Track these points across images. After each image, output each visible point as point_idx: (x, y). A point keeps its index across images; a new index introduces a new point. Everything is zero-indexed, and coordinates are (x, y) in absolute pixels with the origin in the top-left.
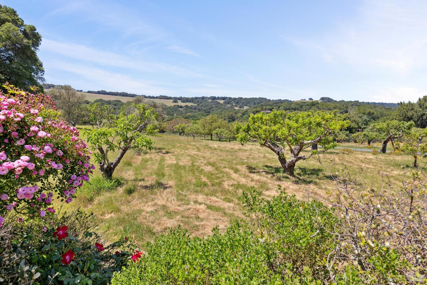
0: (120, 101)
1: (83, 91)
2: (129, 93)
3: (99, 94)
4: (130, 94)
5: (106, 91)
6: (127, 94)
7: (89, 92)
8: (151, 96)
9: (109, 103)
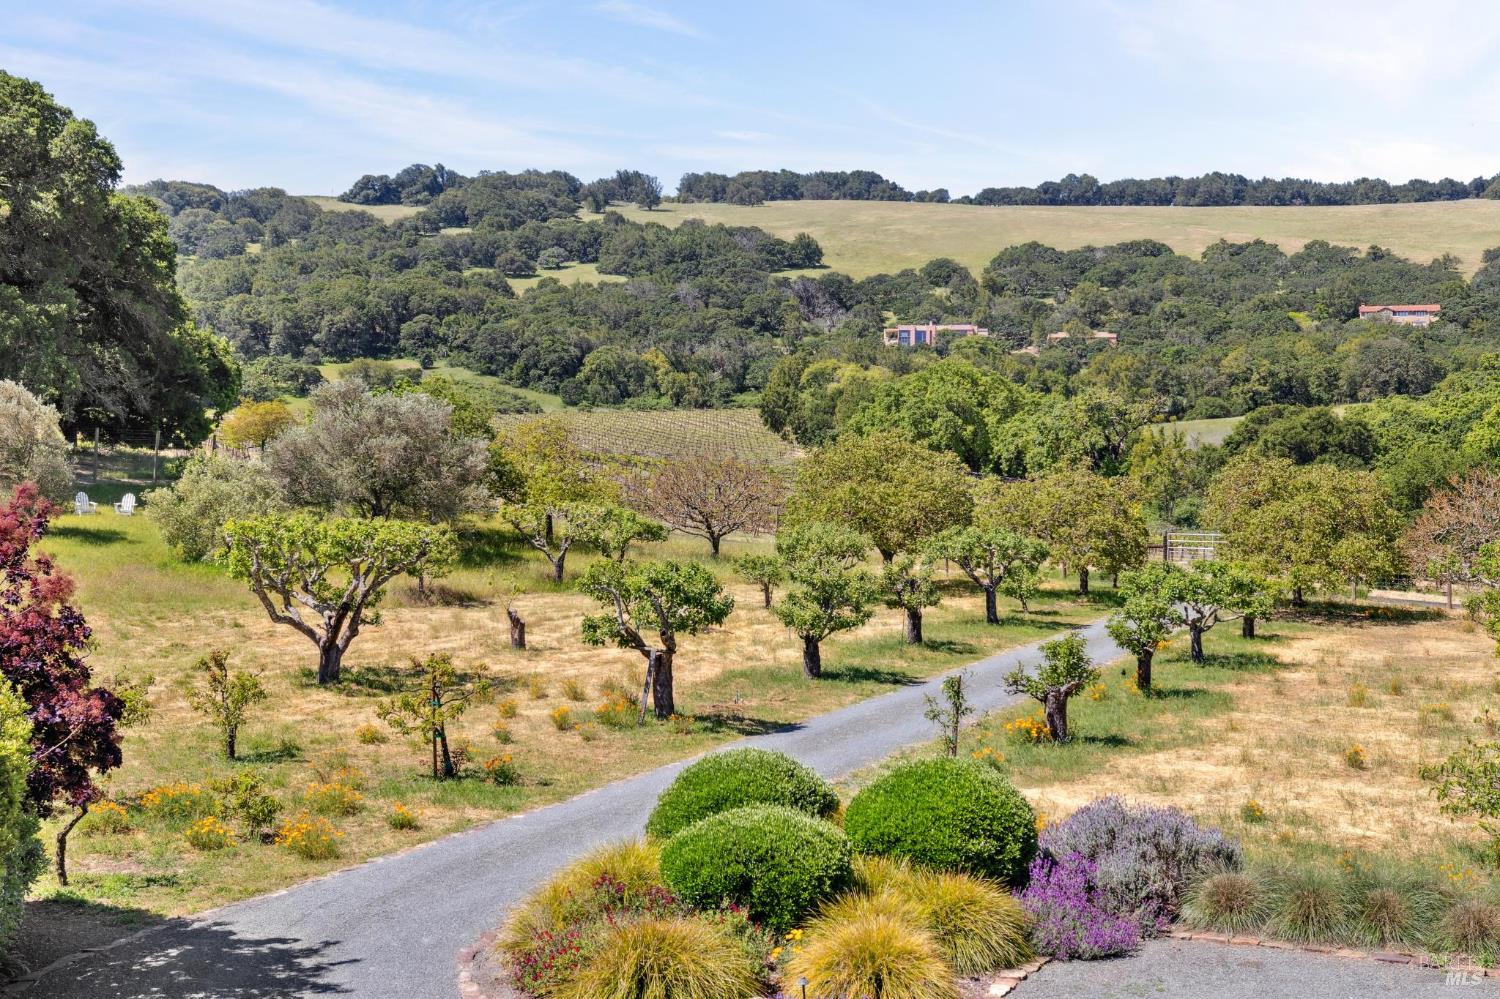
0: (1155, 250)
1: (954, 195)
2: (1253, 175)
3: (1053, 202)
4: (1265, 180)
5: (1093, 181)
6: (1242, 180)
7: (990, 197)
8: (1434, 178)
9: (1079, 264)
